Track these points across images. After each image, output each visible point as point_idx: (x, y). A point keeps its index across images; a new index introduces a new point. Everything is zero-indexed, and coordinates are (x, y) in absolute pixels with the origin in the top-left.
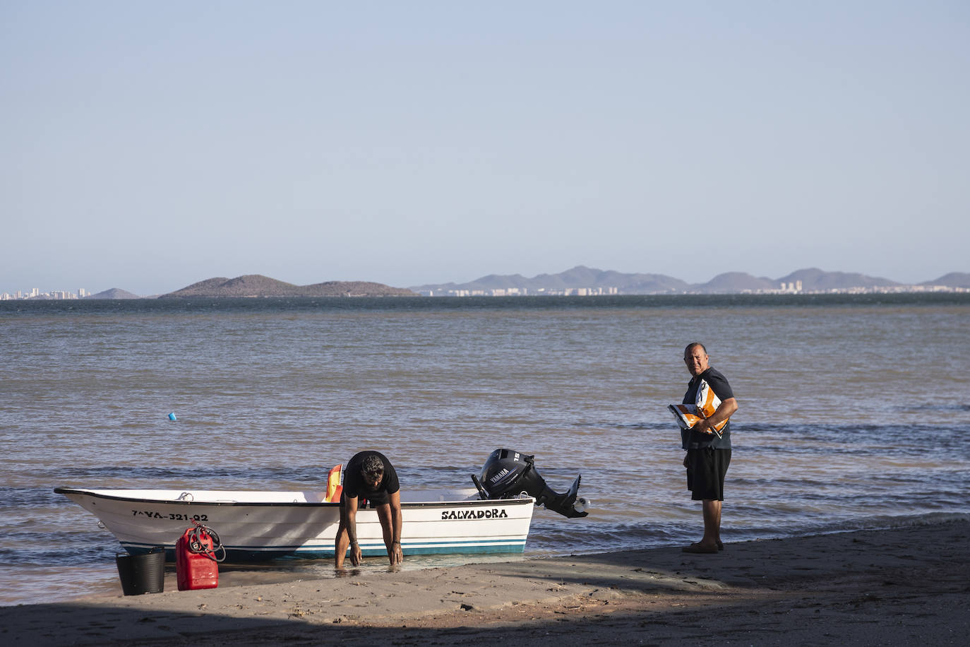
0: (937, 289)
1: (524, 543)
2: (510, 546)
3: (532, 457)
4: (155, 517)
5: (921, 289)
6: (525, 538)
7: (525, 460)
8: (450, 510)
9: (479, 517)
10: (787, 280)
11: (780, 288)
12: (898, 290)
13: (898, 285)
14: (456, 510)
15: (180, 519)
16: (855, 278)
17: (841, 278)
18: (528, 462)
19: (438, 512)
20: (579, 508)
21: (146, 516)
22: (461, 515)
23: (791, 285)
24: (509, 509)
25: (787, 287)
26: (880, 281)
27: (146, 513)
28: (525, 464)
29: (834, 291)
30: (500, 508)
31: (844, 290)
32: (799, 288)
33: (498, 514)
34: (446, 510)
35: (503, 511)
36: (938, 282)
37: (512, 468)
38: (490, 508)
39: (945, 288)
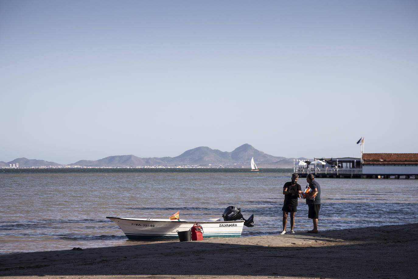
0: (76, 167)
1: (241, 234)
2: (237, 235)
3: (240, 208)
4: (139, 225)
5: (69, 167)
6: (241, 232)
7: (238, 209)
8: (222, 224)
9: (229, 226)
10: (12, 162)
11: (9, 166)
12: (60, 167)
13: (60, 165)
14: (223, 224)
15: (146, 226)
16: (41, 162)
17: (36, 162)
18: (239, 210)
19: (219, 224)
20: (252, 224)
21: (136, 225)
22: (225, 225)
23: (14, 165)
24: (237, 224)
25: (12, 166)
26: (52, 163)
27: (136, 224)
28: (238, 211)
29: (33, 167)
30: (235, 224)
31: (37, 167)
32: (18, 166)
33: (235, 225)
34: (221, 224)
35: (236, 225)
36: (76, 164)
37: (235, 212)
38: (232, 224)
39: (79, 167)
